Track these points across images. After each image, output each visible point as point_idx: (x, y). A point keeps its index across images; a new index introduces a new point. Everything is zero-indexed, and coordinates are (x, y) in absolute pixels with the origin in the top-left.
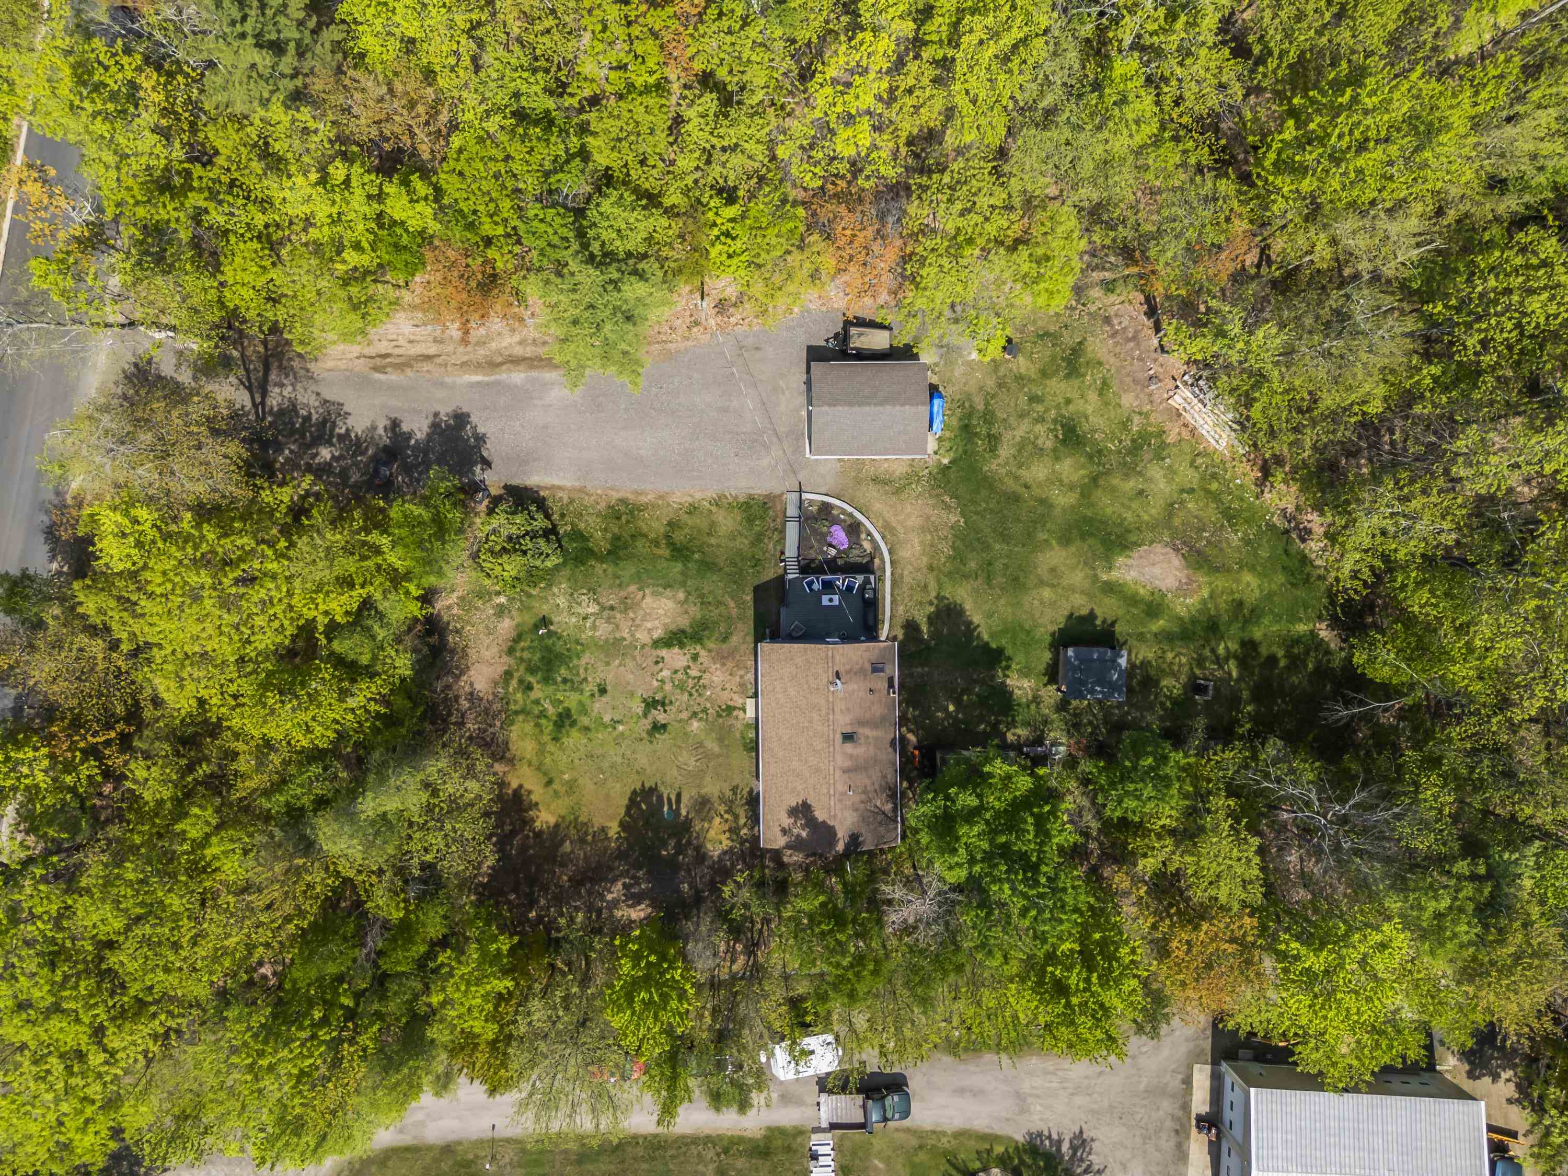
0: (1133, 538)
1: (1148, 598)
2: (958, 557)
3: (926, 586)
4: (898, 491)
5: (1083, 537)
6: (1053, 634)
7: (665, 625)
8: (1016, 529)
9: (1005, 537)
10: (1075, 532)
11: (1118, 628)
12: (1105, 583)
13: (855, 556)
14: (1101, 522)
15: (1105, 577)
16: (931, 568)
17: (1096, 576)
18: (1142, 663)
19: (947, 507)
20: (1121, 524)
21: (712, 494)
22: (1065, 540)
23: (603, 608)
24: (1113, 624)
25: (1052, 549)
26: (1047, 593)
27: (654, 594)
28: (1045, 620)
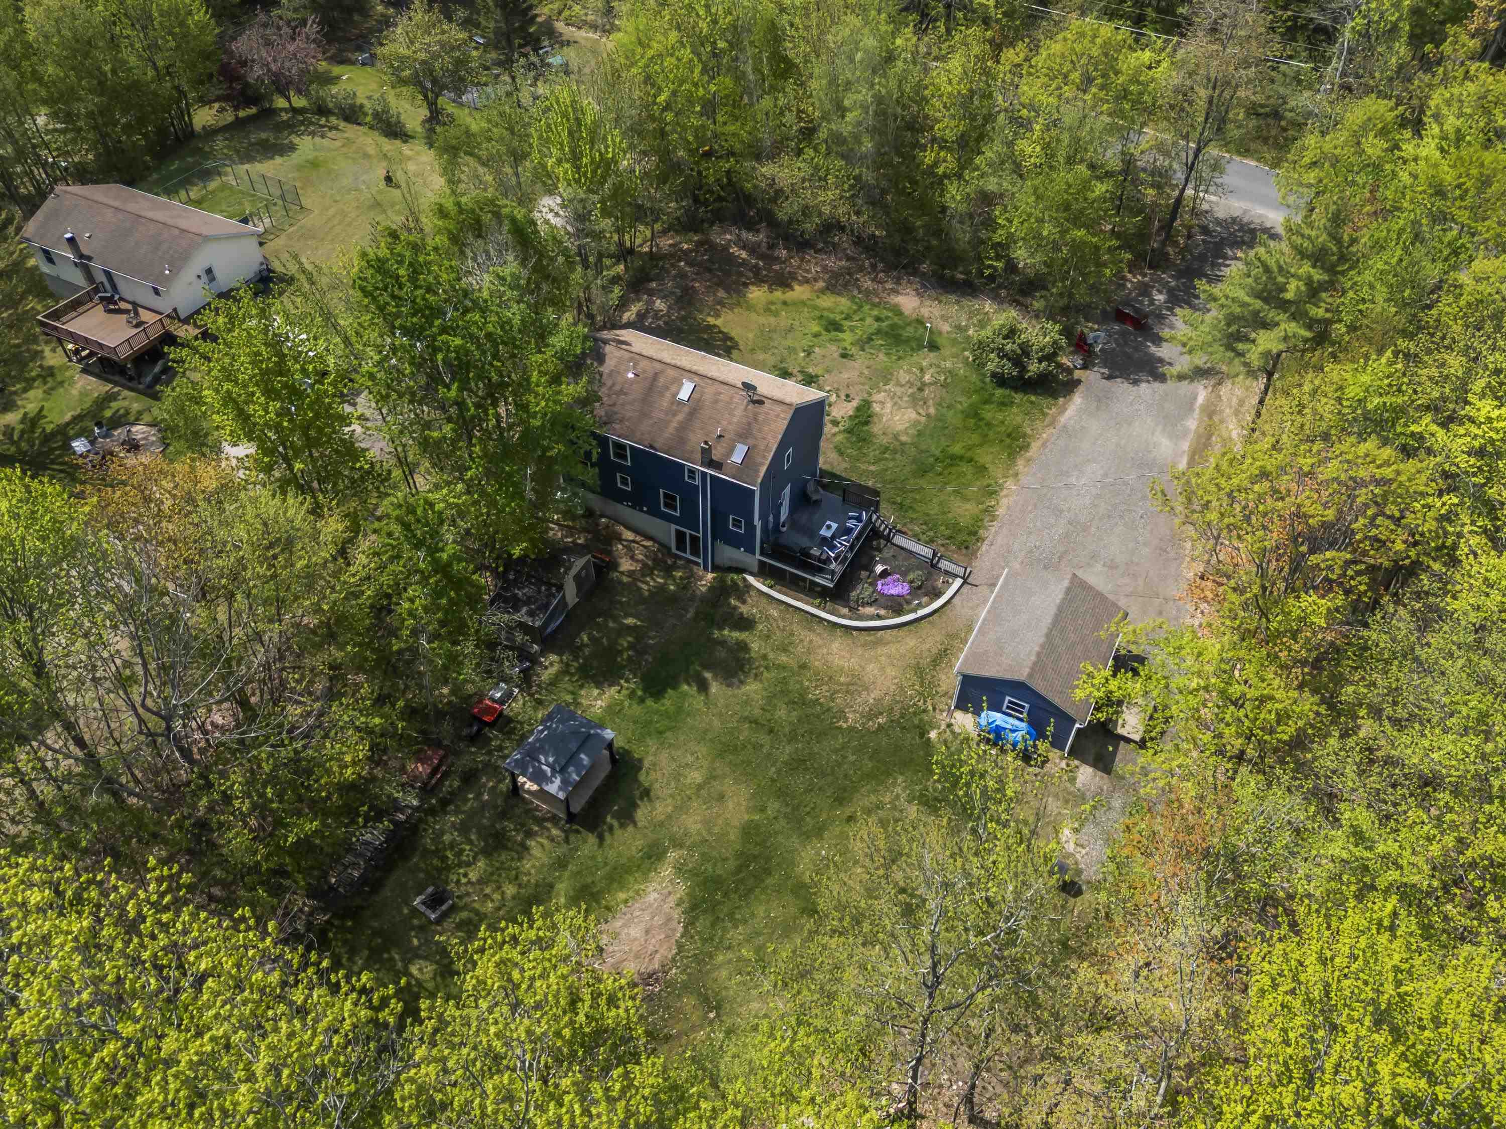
0: (702, 923)
1: (607, 900)
2: (801, 701)
3: (785, 650)
4: (919, 671)
5: (745, 859)
6: (640, 761)
7: (882, 415)
8: (799, 782)
9: (798, 764)
10: (756, 851)
11: (592, 839)
12: (665, 852)
13: (862, 591)
14: (751, 890)
15: (672, 855)
16: (803, 666)
17: (681, 846)
18: (527, 849)
19: (871, 715)
20: (731, 915)
21: (1001, 511)
22: (749, 831)
23: (924, 384)
24: (601, 838)
25: (748, 810)
26: (696, 776)
27: (917, 422)
28: (664, 757)
